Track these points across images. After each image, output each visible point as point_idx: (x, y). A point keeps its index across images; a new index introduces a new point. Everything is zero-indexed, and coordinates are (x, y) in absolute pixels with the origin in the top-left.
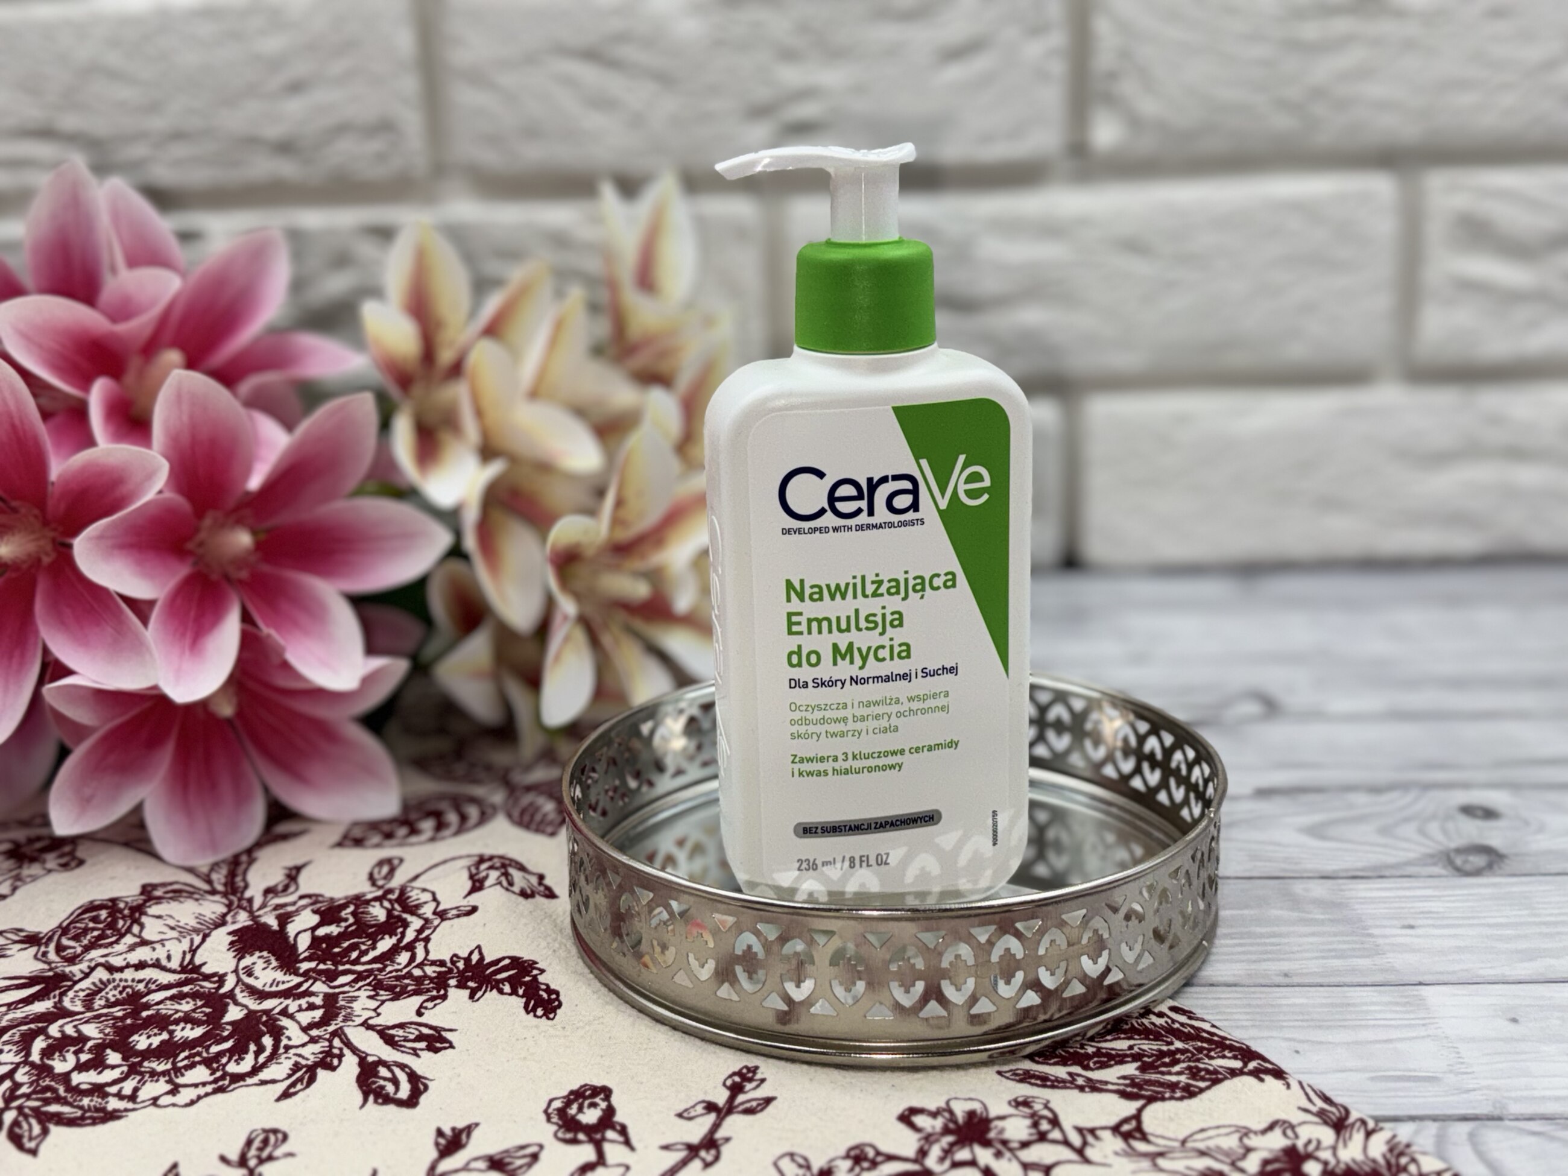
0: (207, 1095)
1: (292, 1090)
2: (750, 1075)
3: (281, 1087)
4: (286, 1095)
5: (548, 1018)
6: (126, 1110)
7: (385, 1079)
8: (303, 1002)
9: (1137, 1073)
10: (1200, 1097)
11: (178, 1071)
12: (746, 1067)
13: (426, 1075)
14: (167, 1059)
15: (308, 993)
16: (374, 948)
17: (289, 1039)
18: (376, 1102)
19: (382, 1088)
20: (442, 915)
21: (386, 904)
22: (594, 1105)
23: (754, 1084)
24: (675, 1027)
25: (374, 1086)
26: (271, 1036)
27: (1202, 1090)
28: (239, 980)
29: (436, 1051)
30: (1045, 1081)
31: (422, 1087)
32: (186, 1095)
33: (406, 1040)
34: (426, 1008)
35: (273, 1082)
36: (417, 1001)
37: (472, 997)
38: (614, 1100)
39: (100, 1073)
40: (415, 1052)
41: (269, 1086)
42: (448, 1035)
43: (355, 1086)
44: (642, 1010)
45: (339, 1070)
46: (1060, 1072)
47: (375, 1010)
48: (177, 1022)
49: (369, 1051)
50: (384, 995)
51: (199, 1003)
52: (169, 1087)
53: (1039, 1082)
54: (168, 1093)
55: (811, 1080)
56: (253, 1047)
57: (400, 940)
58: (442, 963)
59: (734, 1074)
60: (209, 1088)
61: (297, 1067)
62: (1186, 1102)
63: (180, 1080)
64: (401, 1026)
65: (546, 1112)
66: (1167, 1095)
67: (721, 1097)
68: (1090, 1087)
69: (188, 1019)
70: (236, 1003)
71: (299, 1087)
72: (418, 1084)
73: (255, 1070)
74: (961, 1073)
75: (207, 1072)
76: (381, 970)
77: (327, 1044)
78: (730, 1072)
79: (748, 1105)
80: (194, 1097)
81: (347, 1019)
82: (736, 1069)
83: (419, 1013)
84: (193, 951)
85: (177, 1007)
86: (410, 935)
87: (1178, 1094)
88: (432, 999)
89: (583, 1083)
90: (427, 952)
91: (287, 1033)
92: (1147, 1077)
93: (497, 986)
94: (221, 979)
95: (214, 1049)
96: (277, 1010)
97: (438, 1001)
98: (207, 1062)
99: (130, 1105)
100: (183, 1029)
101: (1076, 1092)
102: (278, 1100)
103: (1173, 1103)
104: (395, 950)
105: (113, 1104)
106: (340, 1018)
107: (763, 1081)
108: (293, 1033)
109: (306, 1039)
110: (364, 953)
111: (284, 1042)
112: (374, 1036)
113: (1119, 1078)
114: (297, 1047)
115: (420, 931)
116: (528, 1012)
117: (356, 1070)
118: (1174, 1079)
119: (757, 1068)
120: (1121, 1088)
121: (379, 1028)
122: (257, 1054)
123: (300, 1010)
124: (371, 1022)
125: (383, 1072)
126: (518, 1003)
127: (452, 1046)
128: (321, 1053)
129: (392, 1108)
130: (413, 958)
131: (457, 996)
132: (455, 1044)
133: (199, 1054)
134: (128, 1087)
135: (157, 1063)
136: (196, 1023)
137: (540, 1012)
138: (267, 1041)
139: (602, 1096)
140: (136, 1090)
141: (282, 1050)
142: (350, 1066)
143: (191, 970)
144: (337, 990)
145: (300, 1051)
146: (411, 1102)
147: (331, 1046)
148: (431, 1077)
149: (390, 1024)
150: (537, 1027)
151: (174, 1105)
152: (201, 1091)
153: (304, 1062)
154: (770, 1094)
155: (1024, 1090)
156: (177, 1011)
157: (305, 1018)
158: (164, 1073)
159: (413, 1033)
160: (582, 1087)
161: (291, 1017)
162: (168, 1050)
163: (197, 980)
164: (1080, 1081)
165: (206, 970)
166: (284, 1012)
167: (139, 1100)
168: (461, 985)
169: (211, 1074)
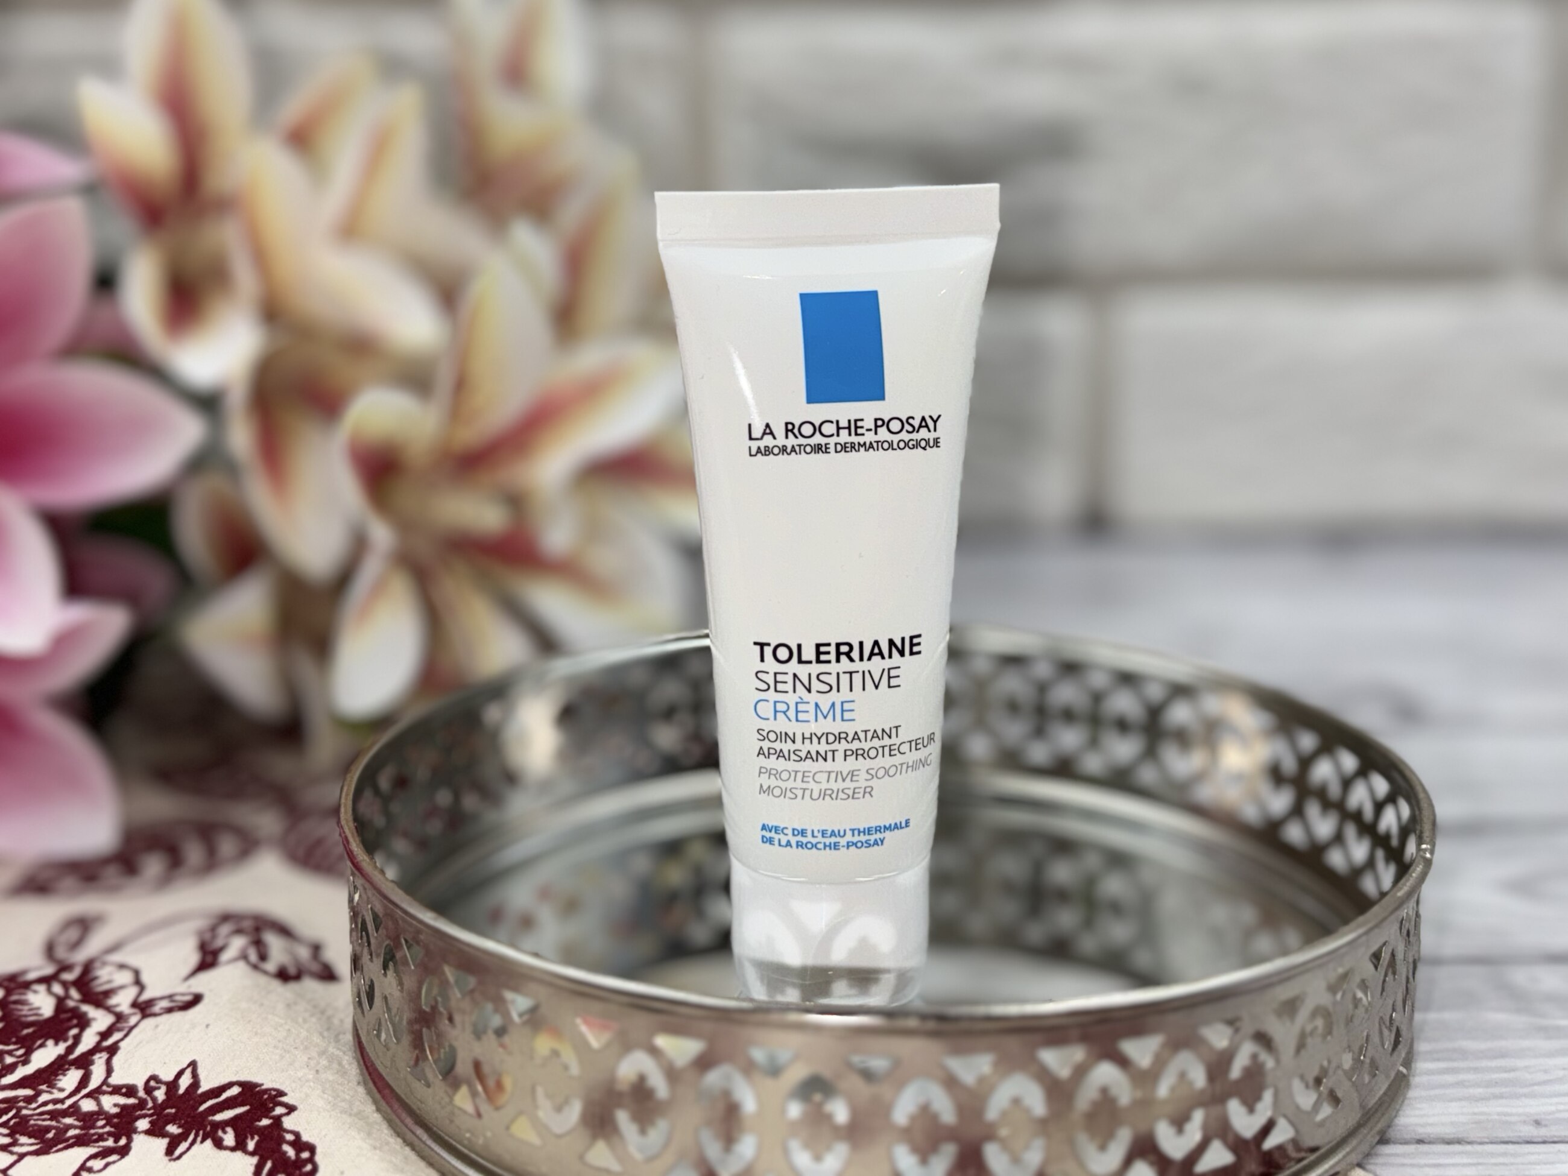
21: (57, 989)
36: (77, 1156)
37: (170, 1151)
50: (26, 1143)
57: (70, 1050)
58: (130, 1091)
76: (29, 1100)
86: (89, 1040)
88: (104, 1153)
90: (109, 1071)
93: (213, 1134)
97: (113, 1158)
104: (58, 1067)
110: (8, 1070)
115: (105, 1035)
130: (84, 1082)
131: (146, 1149)
168: (155, 1131)
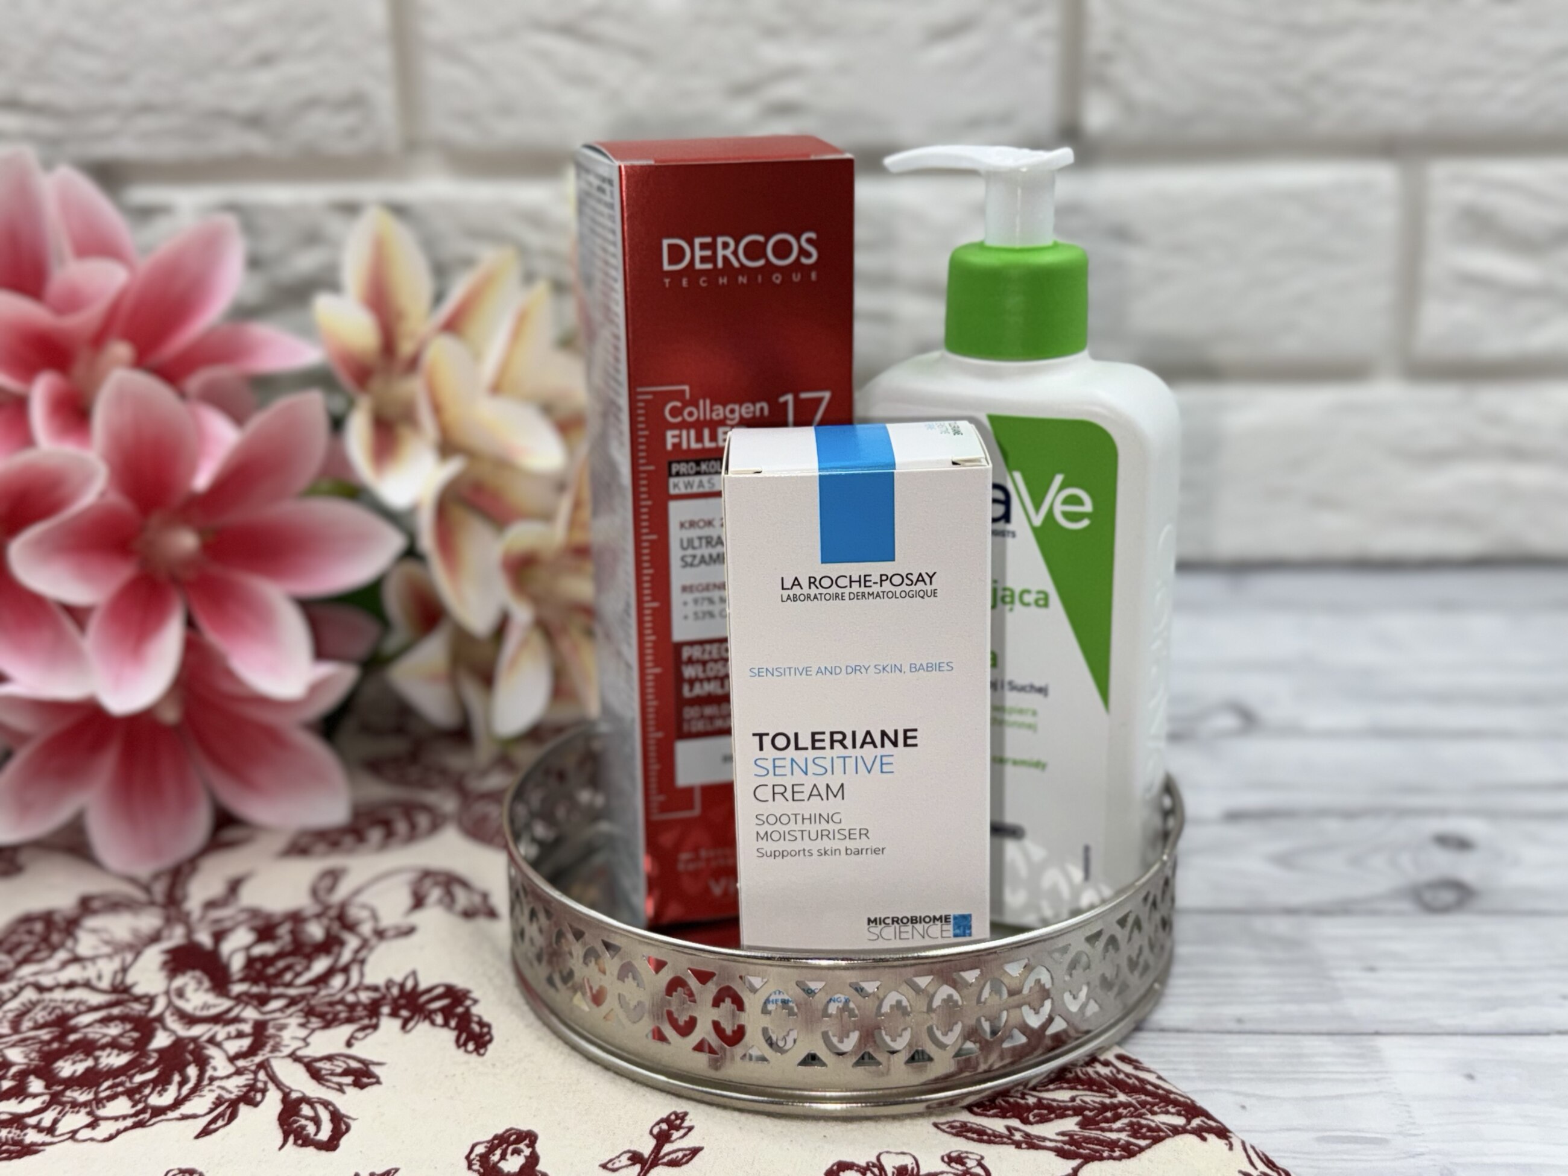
0: (126, 1129)
1: (213, 1127)
2: (678, 1122)
3: (202, 1123)
4: (205, 1132)
5: (479, 1054)
6: (44, 1144)
7: (307, 1118)
8: (232, 1029)
9: (1077, 1128)
10: (1138, 1156)
11: (99, 1102)
12: (675, 1113)
13: (349, 1114)
14: (90, 1088)
15: (237, 1020)
16: (308, 968)
17: (215, 1069)
18: (295, 1143)
19: (303, 1128)
20: (380, 934)
21: (325, 922)
22: (516, 1152)
23: (682, 1132)
24: (607, 1067)
25: (295, 1126)
26: (197, 1066)
27: (1142, 1149)
28: (170, 1003)
29: (362, 1087)
30: (983, 1136)
31: (344, 1127)
32: (105, 1129)
33: (333, 1074)
34: (356, 1039)
35: (194, 1116)
36: (346, 1030)
37: (404, 1027)
38: (539, 1147)
39: (21, 1102)
40: (340, 1089)
41: (190, 1122)
42: (375, 1069)
43: (275, 1124)
44: (575, 1048)
45: (262, 1106)
46: (998, 1125)
47: (304, 1040)
48: (103, 1047)
49: (294, 1087)
50: (315, 1022)
51: (128, 1026)
52: (88, 1120)
53: (975, 1136)
54: (87, 1126)
55: (740, 1128)
56: (177, 1078)
57: (336, 961)
58: (375, 989)
59: (662, 1121)
60: (129, 1122)
61: (218, 1102)
62: (1125, 1162)
63: (101, 1113)
64: (330, 1058)
65: (467, 1157)
66: (1106, 1154)
67: (646, 1147)
68: (1027, 1143)
69: (115, 1044)
70: (165, 1028)
71: (220, 1123)
72: (340, 1124)
73: (177, 1103)
74: (897, 1125)
75: (129, 1103)
76: (314, 994)
77: (251, 1076)
78: (658, 1119)
79: (674, 1156)
80: (113, 1131)
81: (275, 1049)
82: (664, 1115)
83: (349, 1044)
84: (124, 970)
85: (105, 1030)
86: (346, 956)
87: (1117, 1154)
88: (363, 1028)
89: (508, 1127)
90: (362, 975)
91: (213, 1063)
92: (1087, 1133)
93: (429, 1016)
94: (151, 1001)
95: (139, 1079)
96: (205, 1038)
97: (369, 1031)
98: (130, 1093)
99: (48, 1139)
100: (109, 1055)
101: (1012, 1148)
102: (198, 1137)
103: (1111, 1163)
104: (330, 973)
105: (32, 1137)
106: (268, 1048)
107: (690, 1129)
108: (219, 1064)
109: (231, 1069)
110: (298, 975)
111: (209, 1072)
112: (300, 1071)
113: (1058, 1134)
114: (222, 1078)
115: (357, 951)
116: (459, 1046)
117: (279, 1107)
118: (1114, 1136)
119: (686, 1114)
120: (1059, 1145)
121: (306, 1060)
122: (181, 1084)
123: (229, 1037)
124: (300, 1053)
125: (306, 1110)
126: (448, 1036)
127: (378, 1082)
128: (245, 1086)
129: (311, 1150)
130: (347, 983)
131: (389, 1025)
132: (382, 1079)
133: (122, 1084)
134: (47, 1118)
135: (79, 1092)
136: (123, 1049)
137: (471, 1046)
138: (192, 1071)
139: (527, 1142)
140: (55, 1122)
141: (206, 1082)
142: (273, 1102)
143: (121, 991)
144: (268, 1017)
145: (223, 1083)
146: (331, 1145)
147: (256, 1080)
148: (354, 1116)
149: (319, 1054)
150: (467, 1063)
151: (92, 1139)
152: (121, 1125)
153: (227, 1096)
154: (697, 1145)
155: (959, 1145)
156: (105, 1035)
157: (234, 1047)
158: (85, 1104)
159: (340, 1066)
160: (507, 1131)
161: (219, 1045)
162: (90, 1079)
163: (128, 1001)
164: (1018, 1136)
165: (138, 990)
166: (212, 1041)
167: (58, 1133)
168: (394, 1014)
169: (133, 1106)
